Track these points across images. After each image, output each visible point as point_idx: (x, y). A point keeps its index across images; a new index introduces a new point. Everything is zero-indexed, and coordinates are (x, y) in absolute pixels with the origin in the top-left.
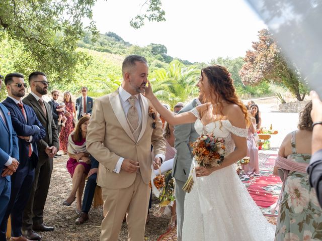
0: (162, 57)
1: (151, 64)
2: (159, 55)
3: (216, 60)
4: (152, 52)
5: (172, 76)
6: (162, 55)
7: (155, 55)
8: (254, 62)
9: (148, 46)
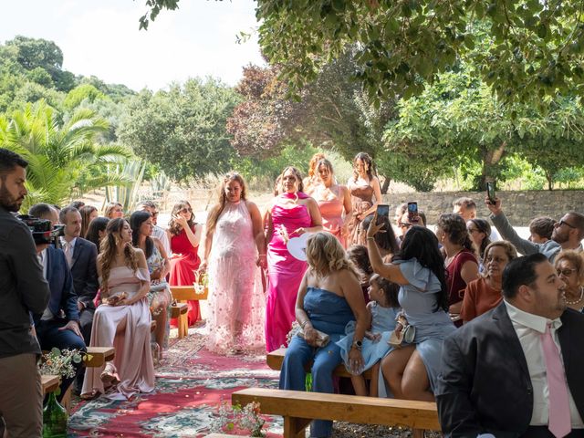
0: (50, 76)
1: (17, 93)
2: (39, 69)
3: (183, 88)
4: (20, 60)
5: (23, 133)
6: (50, 71)
7: (29, 68)
8: (262, 96)
9: (9, 43)
